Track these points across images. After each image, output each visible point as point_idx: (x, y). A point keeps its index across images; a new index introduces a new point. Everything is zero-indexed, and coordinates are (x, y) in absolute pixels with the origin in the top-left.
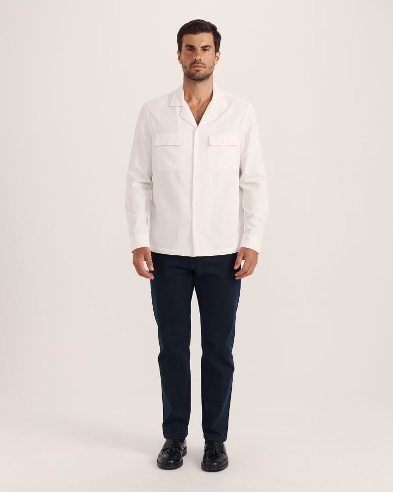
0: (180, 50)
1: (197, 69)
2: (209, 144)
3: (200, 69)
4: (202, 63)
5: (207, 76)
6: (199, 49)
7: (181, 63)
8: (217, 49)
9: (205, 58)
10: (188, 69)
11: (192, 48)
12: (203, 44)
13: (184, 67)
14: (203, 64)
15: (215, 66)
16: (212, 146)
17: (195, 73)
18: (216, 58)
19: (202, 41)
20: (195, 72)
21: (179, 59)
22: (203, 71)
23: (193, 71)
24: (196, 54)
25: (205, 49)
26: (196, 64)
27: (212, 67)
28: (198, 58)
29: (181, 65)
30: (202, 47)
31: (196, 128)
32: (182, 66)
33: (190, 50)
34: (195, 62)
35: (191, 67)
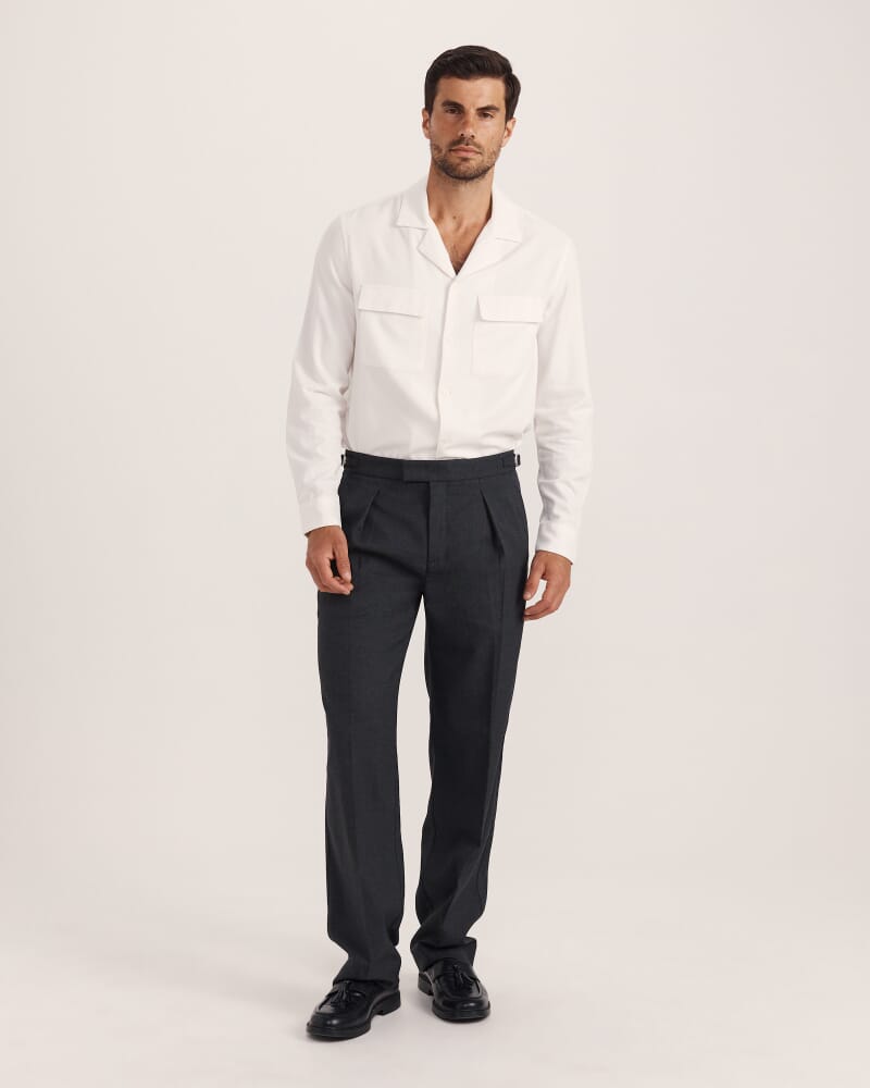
0: (429, 107)
1: (464, 154)
2: (478, 317)
3: (470, 155)
4: (475, 145)
5: (483, 172)
6: (472, 112)
7: (429, 136)
8: (509, 115)
9: (482, 132)
10: (444, 152)
11: (456, 108)
12: (483, 103)
13: (435, 147)
14: (479, 146)
15: (502, 149)
16: (485, 321)
17: (459, 165)
18: (506, 133)
19: (480, 96)
20: (458, 161)
21: (424, 125)
22: (475, 161)
23: (454, 159)
24: (465, 124)
25: (484, 112)
26: (462, 146)
27: (496, 154)
28: (469, 132)
29: (428, 141)
30: (478, 109)
31: (453, 280)
32: (431, 145)
33: (453, 111)
34: (461, 139)
35: (450, 150)
